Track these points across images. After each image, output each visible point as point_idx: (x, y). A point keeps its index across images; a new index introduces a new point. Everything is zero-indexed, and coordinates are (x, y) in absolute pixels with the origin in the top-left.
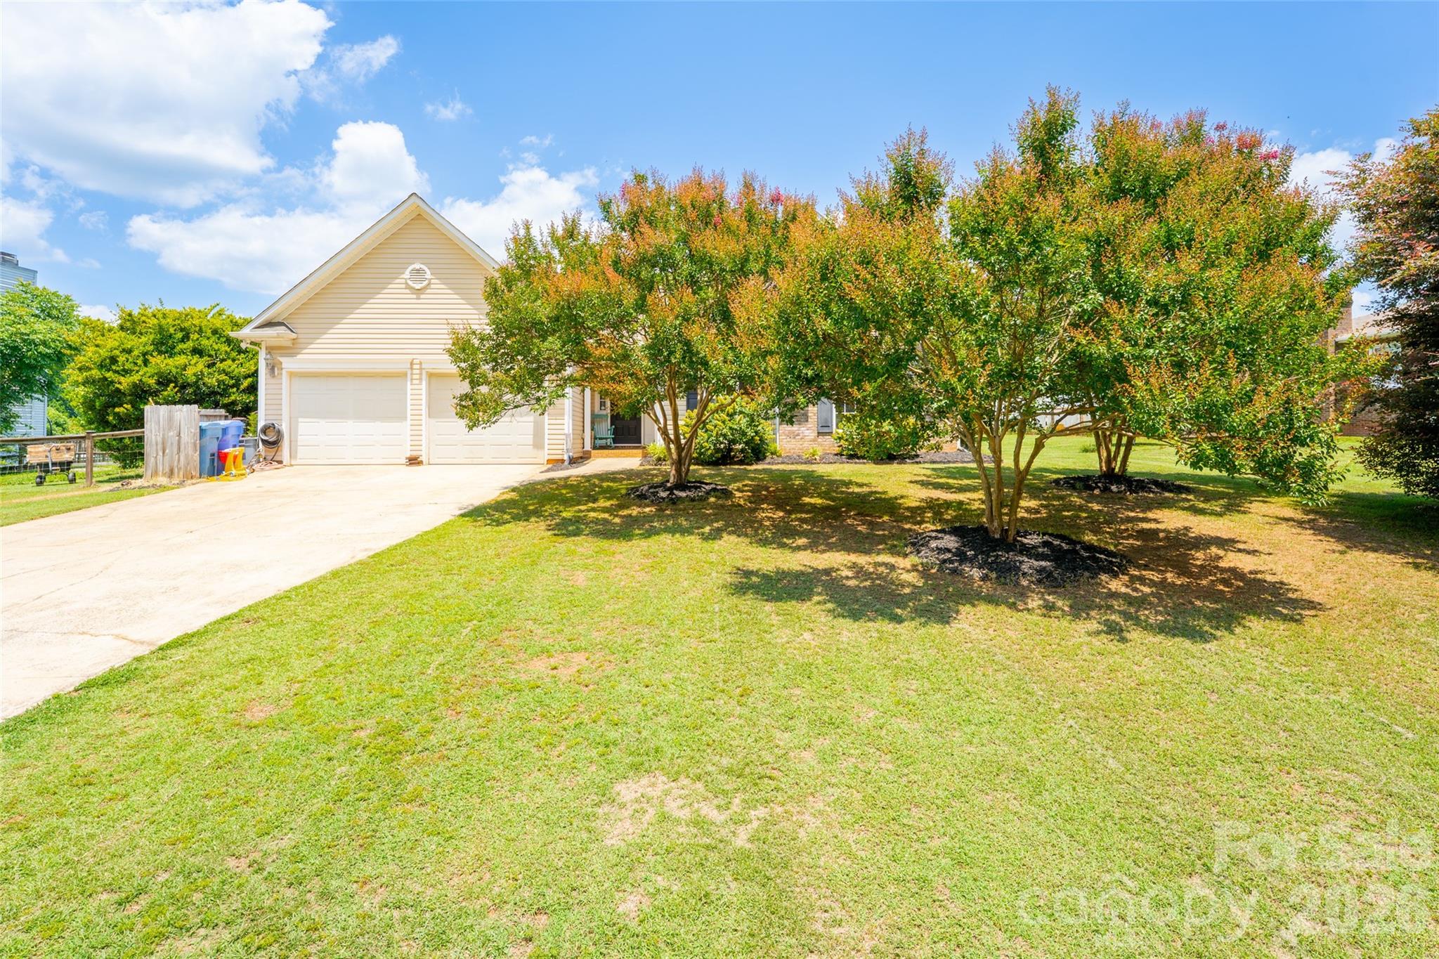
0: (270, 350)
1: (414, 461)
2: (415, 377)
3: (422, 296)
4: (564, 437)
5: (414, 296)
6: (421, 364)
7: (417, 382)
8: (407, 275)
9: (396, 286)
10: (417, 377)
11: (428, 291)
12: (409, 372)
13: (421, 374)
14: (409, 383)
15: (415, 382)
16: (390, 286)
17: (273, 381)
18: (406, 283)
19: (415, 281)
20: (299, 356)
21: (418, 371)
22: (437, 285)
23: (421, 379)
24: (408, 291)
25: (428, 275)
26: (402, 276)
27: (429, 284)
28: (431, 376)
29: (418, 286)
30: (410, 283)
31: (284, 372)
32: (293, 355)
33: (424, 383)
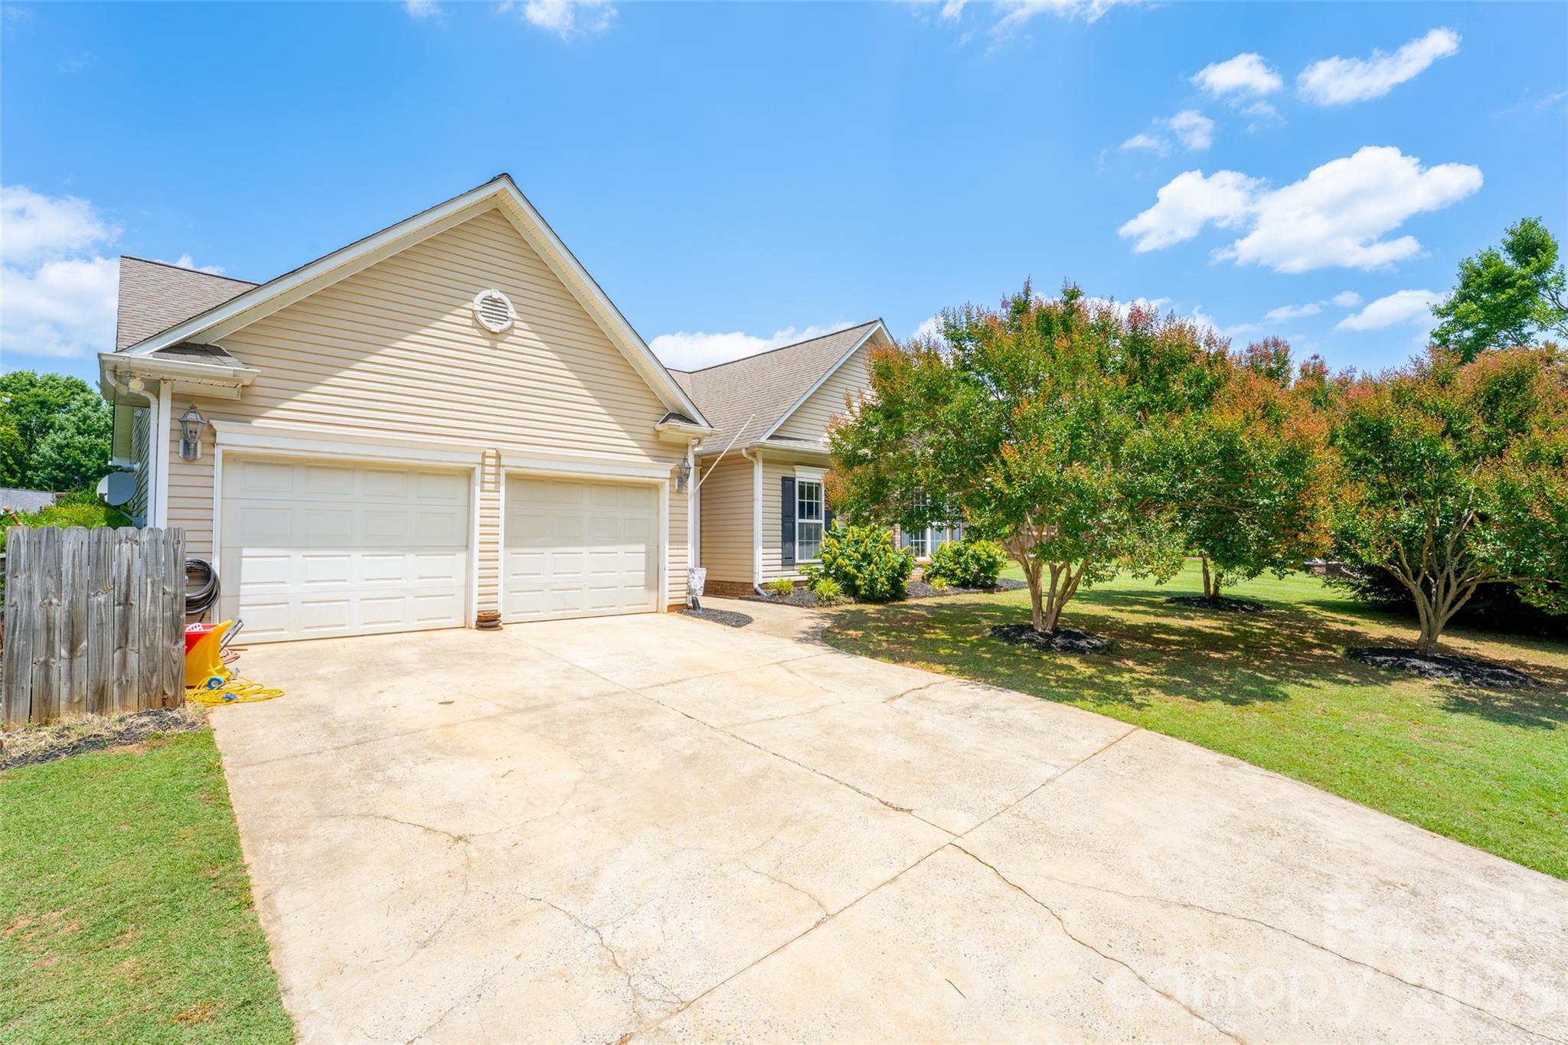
0: (185, 401)
1: (488, 622)
2: (488, 478)
3: (500, 345)
4: (685, 573)
5: (487, 343)
6: (498, 457)
7: (492, 487)
8: (477, 303)
9: (456, 322)
10: (492, 478)
11: (510, 339)
12: (478, 469)
13: (498, 474)
14: (478, 489)
15: (487, 486)
16: (447, 318)
17: (188, 469)
18: (475, 319)
19: (490, 319)
20: (257, 423)
21: (493, 470)
22: (524, 332)
23: (497, 483)
24: (475, 332)
25: (512, 313)
26: (469, 305)
27: (512, 327)
28: (513, 479)
29: (496, 328)
30: (483, 320)
31: (218, 452)
32: (245, 418)
33: (503, 489)
